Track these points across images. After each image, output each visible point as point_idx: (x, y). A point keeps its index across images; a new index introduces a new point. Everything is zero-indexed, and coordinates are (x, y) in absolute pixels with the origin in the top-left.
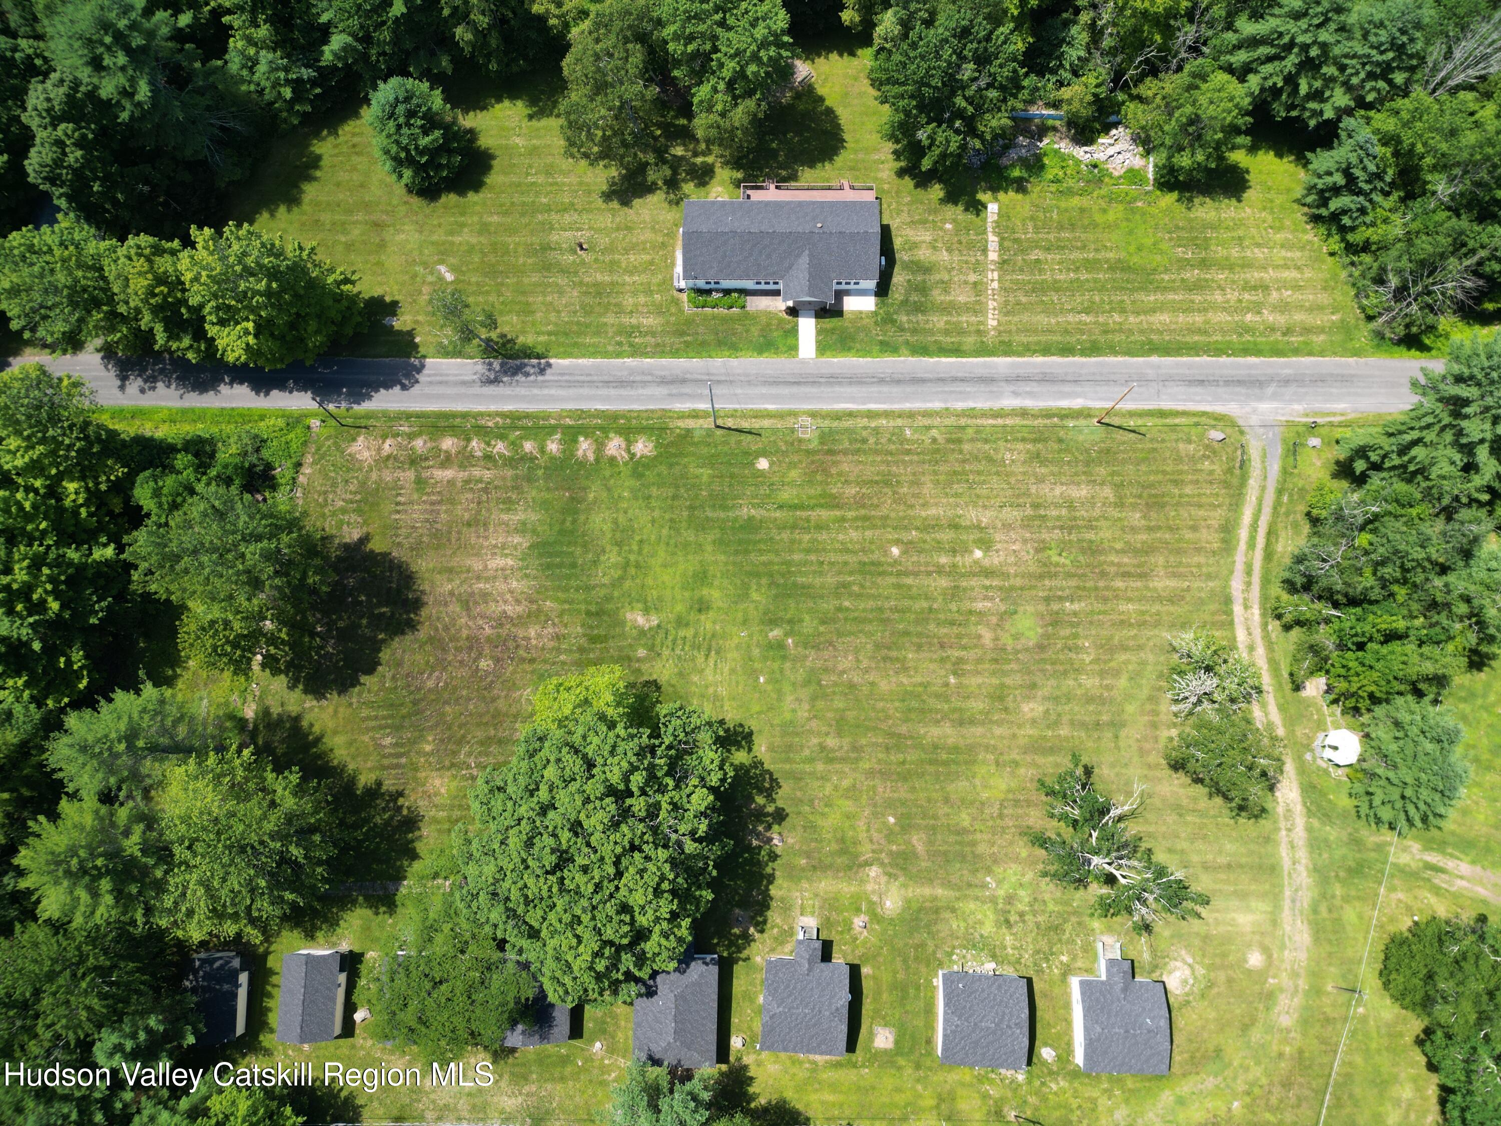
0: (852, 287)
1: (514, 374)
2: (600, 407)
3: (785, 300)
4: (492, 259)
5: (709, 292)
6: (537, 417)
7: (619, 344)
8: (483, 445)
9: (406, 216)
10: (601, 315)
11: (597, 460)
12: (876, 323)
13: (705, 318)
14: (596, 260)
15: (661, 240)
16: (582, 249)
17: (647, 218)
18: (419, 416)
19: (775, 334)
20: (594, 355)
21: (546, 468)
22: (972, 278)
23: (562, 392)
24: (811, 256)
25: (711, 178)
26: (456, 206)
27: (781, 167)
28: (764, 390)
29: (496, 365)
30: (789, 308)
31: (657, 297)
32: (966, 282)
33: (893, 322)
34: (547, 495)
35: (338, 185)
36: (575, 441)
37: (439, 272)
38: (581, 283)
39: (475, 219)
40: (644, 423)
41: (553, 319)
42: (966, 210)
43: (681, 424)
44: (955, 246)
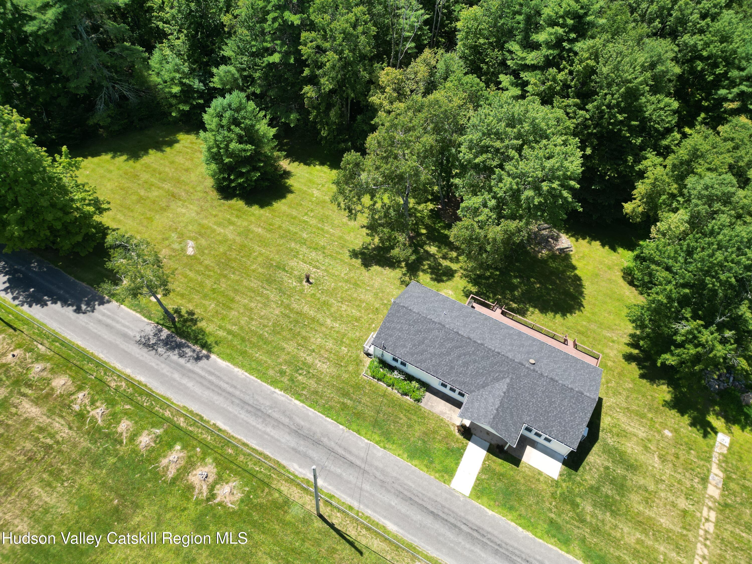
0: (541, 440)
1: (172, 349)
2: (221, 424)
3: (462, 416)
4: (234, 255)
5: (392, 369)
6: (157, 400)
7: (282, 373)
8: (87, 401)
9: (198, 200)
10: (285, 339)
11: (174, 480)
12: (553, 495)
13: (375, 391)
14: (313, 295)
15: (377, 306)
16: (308, 281)
17: (376, 285)
18: (64, 343)
19: (437, 445)
20: (251, 370)
21: (121, 459)
22: (682, 503)
23: (198, 390)
24: (510, 386)
25: (449, 279)
26: (239, 210)
27: (514, 300)
28: (394, 502)
29: (165, 332)
30: (463, 426)
31: (344, 350)
32: (674, 505)
33: (575, 505)
34: (96, 490)
35: (172, 163)
36: (171, 447)
37: (187, 244)
38: (288, 307)
39: (245, 224)
40: (250, 465)
41: (243, 322)
42: (693, 424)
43: (285, 488)
44: (670, 458)
